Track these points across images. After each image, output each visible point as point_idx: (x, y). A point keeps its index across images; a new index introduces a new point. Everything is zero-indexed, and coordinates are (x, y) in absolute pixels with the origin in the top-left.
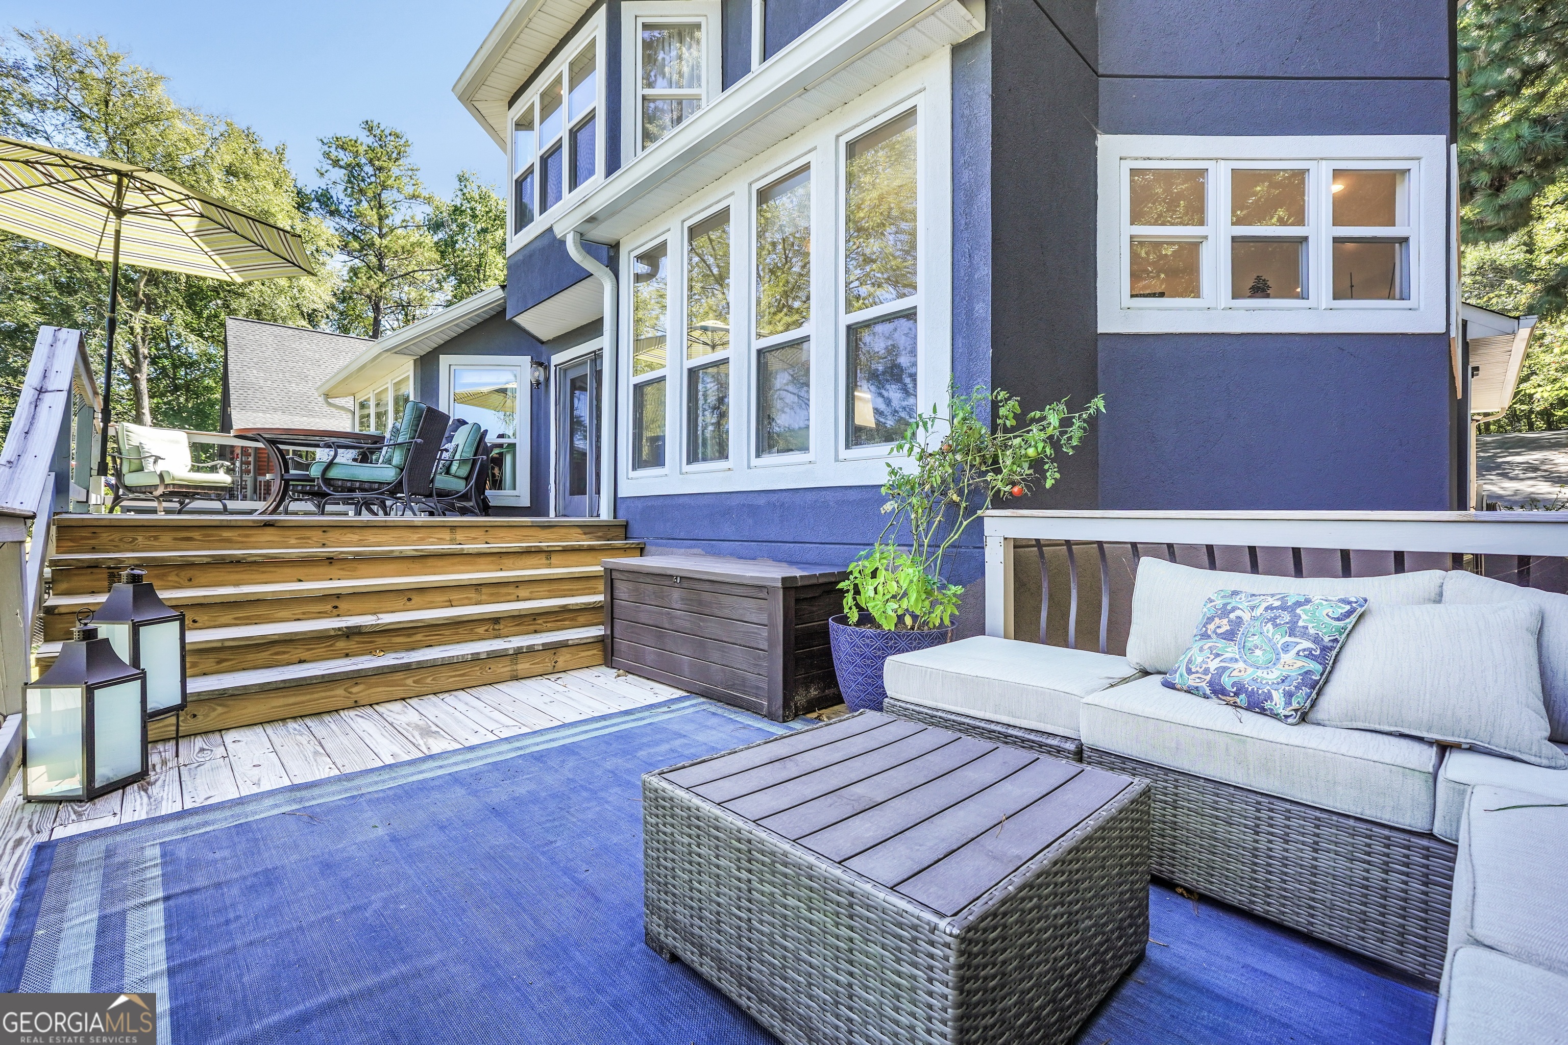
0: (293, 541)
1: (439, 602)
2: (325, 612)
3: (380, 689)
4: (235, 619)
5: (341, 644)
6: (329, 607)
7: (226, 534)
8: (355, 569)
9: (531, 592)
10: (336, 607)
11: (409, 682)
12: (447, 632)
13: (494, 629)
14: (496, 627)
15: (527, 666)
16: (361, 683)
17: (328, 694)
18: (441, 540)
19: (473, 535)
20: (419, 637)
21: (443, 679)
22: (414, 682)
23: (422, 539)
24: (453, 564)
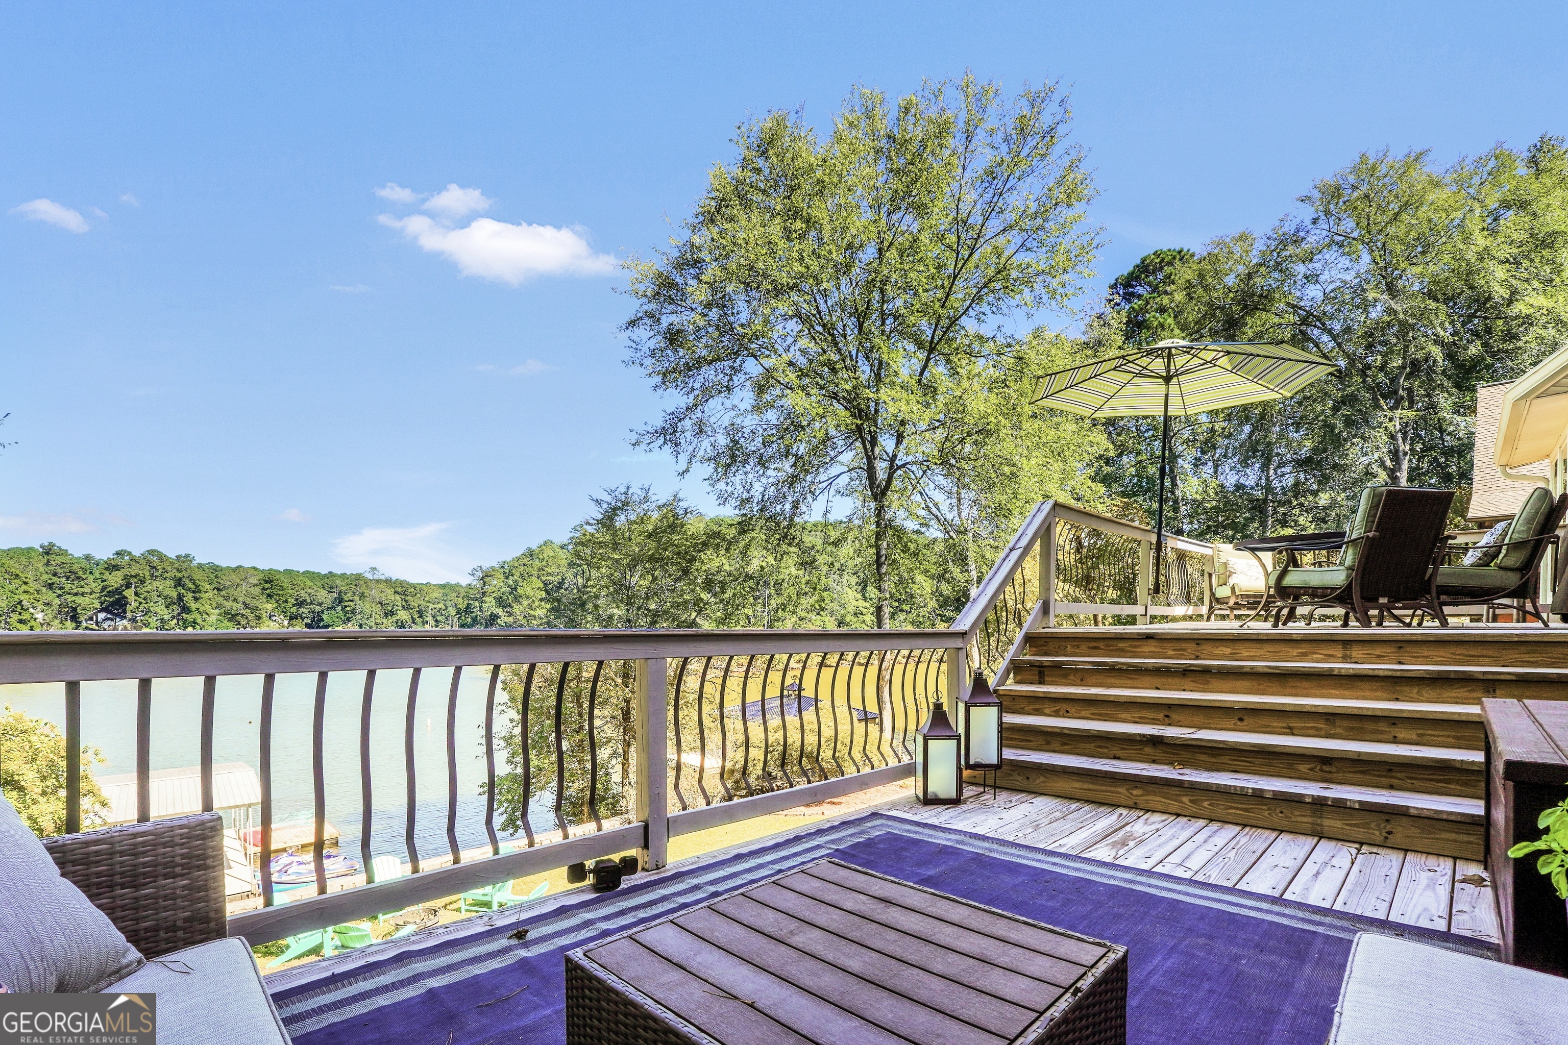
0: (1171, 653)
1: (1276, 727)
2: (1158, 720)
3: (1158, 799)
4: (1092, 714)
5: (1148, 750)
6: (1161, 716)
7: (1121, 645)
8: (1207, 683)
9: (1418, 735)
10: (1167, 716)
11: (1185, 799)
12: (1258, 761)
13: (1321, 770)
14: (1325, 768)
15: (1338, 824)
16: (1141, 788)
17: (1113, 789)
18: (1329, 657)
19: (1378, 652)
20: (1225, 759)
21: (1222, 807)
22: (1190, 801)
23: (1304, 655)
24: (1322, 687)
